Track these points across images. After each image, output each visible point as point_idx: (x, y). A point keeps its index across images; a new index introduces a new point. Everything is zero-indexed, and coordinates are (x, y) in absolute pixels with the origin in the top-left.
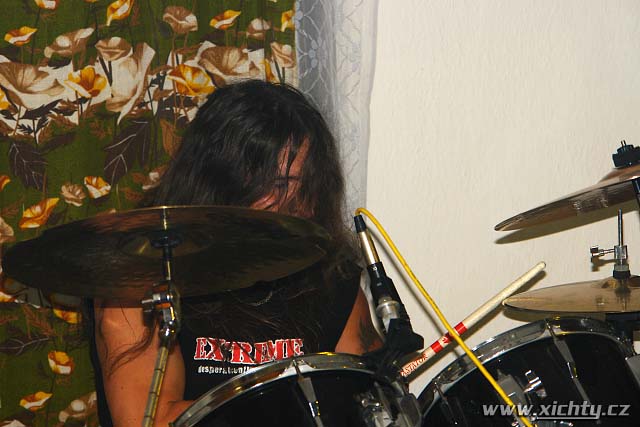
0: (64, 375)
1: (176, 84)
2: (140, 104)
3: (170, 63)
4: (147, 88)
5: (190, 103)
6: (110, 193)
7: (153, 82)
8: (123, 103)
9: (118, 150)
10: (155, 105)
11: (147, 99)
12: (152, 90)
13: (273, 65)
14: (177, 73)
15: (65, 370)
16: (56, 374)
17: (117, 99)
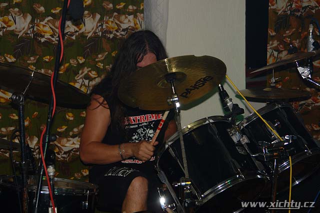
0: (71, 120)
1: (107, 27)
2: (95, 33)
3: (105, 19)
4: (97, 27)
5: (111, 33)
6: (85, 61)
7: (100, 26)
8: (89, 33)
9: (87, 48)
10: (100, 33)
11: (97, 31)
12: (99, 28)
13: (138, 20)
14: (107, 23)
15: (71, 119)
16: (69, 120)
17: (87, 31)
